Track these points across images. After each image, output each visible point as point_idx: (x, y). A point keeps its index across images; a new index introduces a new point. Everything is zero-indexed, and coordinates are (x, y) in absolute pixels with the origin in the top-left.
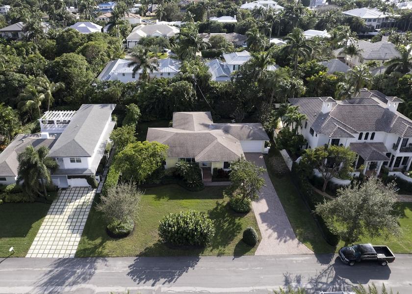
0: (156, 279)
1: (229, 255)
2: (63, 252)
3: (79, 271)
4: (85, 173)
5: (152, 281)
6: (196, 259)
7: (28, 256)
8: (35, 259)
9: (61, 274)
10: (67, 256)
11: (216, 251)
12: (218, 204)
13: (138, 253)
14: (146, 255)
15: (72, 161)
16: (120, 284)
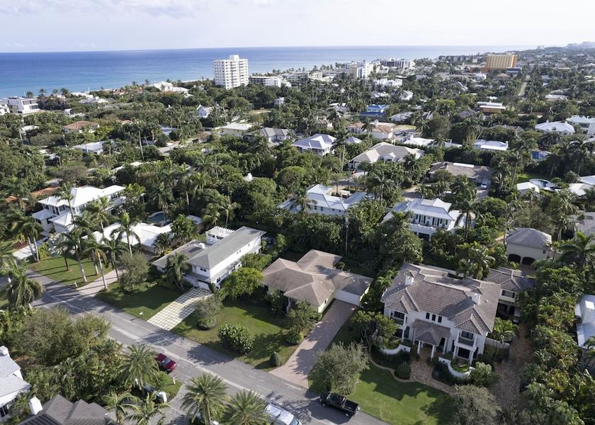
0: (199, 360)
1: (253, 365)
2: (166, 326)
3: (166, 339)
4: (207, 280)
5: (196, 360)
6: (231, 358)
7: (148, 321)
8: (150, 324)
9: (157, 337)
10: (166, 329)
11: (247, 360)
12: (281, 332)
13: (203, 342)
14: (208, 346)
15: (202, 270)
16: (180, 354)
